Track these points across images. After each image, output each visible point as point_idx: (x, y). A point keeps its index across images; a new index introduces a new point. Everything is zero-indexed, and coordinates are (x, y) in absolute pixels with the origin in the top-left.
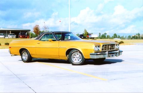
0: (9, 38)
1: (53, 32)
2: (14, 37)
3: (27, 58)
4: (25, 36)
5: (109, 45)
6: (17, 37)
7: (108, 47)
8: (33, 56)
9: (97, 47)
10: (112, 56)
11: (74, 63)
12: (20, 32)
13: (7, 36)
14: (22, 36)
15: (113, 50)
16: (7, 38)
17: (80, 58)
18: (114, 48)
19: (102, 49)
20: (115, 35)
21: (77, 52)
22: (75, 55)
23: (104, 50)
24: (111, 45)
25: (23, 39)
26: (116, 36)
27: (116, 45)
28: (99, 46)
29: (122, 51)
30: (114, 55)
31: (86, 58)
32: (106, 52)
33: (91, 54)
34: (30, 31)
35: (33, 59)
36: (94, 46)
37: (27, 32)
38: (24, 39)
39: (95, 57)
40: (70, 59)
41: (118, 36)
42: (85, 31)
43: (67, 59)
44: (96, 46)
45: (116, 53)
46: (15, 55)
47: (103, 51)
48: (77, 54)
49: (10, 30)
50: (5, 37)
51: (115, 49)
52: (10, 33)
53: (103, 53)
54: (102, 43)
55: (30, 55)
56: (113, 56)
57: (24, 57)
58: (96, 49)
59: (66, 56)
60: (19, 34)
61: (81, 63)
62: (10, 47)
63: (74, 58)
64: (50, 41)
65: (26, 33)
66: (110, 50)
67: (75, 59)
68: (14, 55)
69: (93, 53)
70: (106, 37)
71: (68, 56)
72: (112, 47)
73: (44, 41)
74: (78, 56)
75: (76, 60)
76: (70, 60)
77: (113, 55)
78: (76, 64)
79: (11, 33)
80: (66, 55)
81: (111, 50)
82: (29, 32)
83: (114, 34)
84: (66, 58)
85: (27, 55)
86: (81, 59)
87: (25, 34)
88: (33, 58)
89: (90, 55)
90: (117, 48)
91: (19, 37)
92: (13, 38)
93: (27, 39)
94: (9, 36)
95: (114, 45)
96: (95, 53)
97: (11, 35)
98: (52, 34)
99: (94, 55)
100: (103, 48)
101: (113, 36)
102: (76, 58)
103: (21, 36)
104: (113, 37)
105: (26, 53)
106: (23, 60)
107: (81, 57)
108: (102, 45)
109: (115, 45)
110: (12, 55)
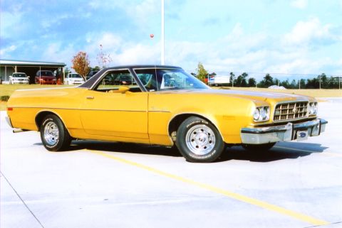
0: (11, 84)
1: (131, 68)
2: (24, 82)
3: (57, 138)
4: (50, 80)
5: (292, 104)
6: (32, 82)
7: (291, 110)
8: (73, 134)
9: (262, 110)
10: (303, 135)
11: (193, 156)
12: (38, 69)
13: (8, 79)
14: (45, 79)
15: (303, 117)
16: (7, 83)
17: (210, 142)
18: (305, 113)
19: (276, 117)
20: (268, 77)
21: (201, 123)
22: (195, 133)
23: (280, 120)
24: (298, 104)
25: (46, 85)
26: (271, 80)
27: (311, 104)
28: (266, 108)
29: (327, 122)
30: (306, 132)
31: (228, 142)
32: (286, 123)
33: (243, 132)
34: (63, 66)
35: (73, 141)
36: (253, 107)
37: (57, 69)
38: (49, 86)
39: (257, 140)
40: (180, 143)
41: (274, 80)
42: (201, 67)
43: (172, 143)
44: (257, 108)
45: (312, 127)
46: (24, 130)
47: (276, 122)
48: (202, 130)
49: (14, 65)
50: (3, 82)
51: (307, 115)
52: (14, 71)
53: (276, 128)
54: (276, 100)
55: (65, 130)
56: (305, 134)
57: (48, 137)
58: (258, 115)
59: (170, 134)
60: (38, 74)
61: (214, 155)
62: (10, 109)
63: (193, 140)
64: (124, 92)
65: (55, 72)
66: (294, 119)
67: (194, 144)
68: (20, 129)
69: (251, 126)
70: (247, 82)
71: (174, 134)
72: (301, 109)
73: (104, 91)
74: (203, 135)
75: (197, 147)
76: (181, 147)
77: (304, 132)
78: (199, 158)
79: (18, 71)
80: (168, 133)
81: (299, 118)
82: (62, 69)
83: (265, 76)
84: (169, 141)
85: (57, 130)
86: (212, 145)
87: (52, 75)
88: (75, 139)
89: (242, 135)
90: (312, 112)
91: (38, 81)
92: (21, 83)
93: (57, 85)
94: (11, 77)
95: (306, 103)
96: (256, 126)
97: (17, 76)
98: (127, 72)
99: (254, 133)
100: (277, 113)
101: (263, 79)
102: (200, 142)
103: (41, 80)
104: (262, 82)
105: (54, 126)
106: (44, 143)
107: (213, 139)
108: (274, 105)
110: (15, 129)
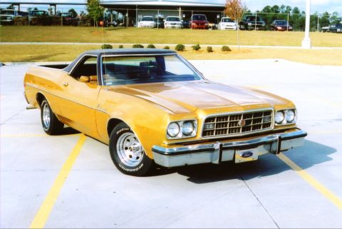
1: (100, 54)
5: (237, 116)
9: (181, 125)
10: (247, 155)
11: (122, 167)
15: (262, 130)
18: (269, 125)
22: (128, 140)
23: (215, 136)
24: (246, 115)
27: (283, 112)
28: (191, 121)
31: (150, 157)
33: (153, 150)
44: (175, 122)
45: (271, 143)
47: (207, 138)
48: (135, 138)
56: (251, 153)
61: (142, 168)
63: (126, 148)
66: (241, 134)
69: (164, 144)
72: (257, 121)
75: (130, 156)
77: (249, 151)
78: (128, 170)
81: (251, 132)
89: (153, 153)
90: (285, 121)
91: (190, 25)
95: (267, 112)
99: (163, 154)
100: (209, 128)
103: (193, 24)
109: (273, 114)
